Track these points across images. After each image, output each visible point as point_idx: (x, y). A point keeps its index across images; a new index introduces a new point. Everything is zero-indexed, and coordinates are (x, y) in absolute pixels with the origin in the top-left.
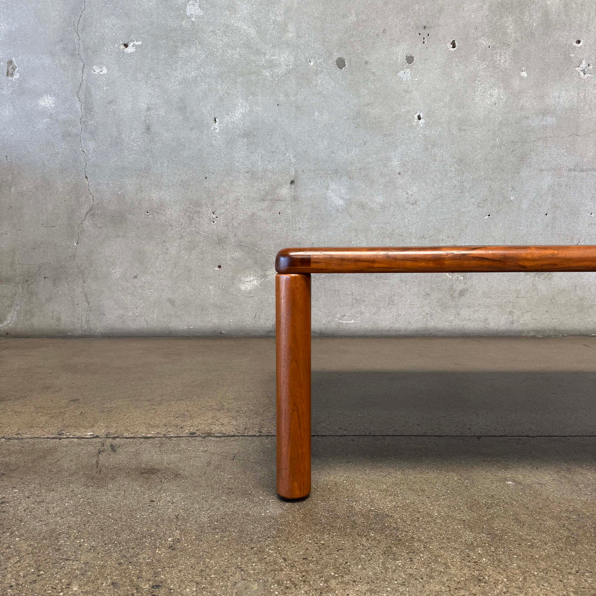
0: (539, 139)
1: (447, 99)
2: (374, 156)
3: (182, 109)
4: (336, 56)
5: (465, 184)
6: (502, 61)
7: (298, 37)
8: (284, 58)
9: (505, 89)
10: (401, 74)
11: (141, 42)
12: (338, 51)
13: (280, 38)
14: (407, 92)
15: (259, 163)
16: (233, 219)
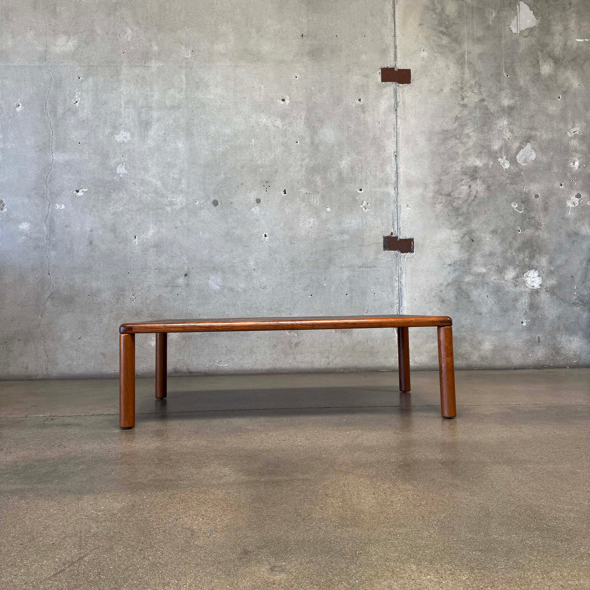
0: (339, 248)
1: (282, 225)
2: (238, 259)
3: (114, 230)
4: (212, 198)
5: (295, 276)
6: (315, 202)
7: (188, 187)
8: (180, 200)
9: (317, 218)
10: (253, 209)
11: (87, 190)
12: (213, 196)
13: (177, 188)
14: (257, 220)
15: (164, 263)
16: (146, 299)
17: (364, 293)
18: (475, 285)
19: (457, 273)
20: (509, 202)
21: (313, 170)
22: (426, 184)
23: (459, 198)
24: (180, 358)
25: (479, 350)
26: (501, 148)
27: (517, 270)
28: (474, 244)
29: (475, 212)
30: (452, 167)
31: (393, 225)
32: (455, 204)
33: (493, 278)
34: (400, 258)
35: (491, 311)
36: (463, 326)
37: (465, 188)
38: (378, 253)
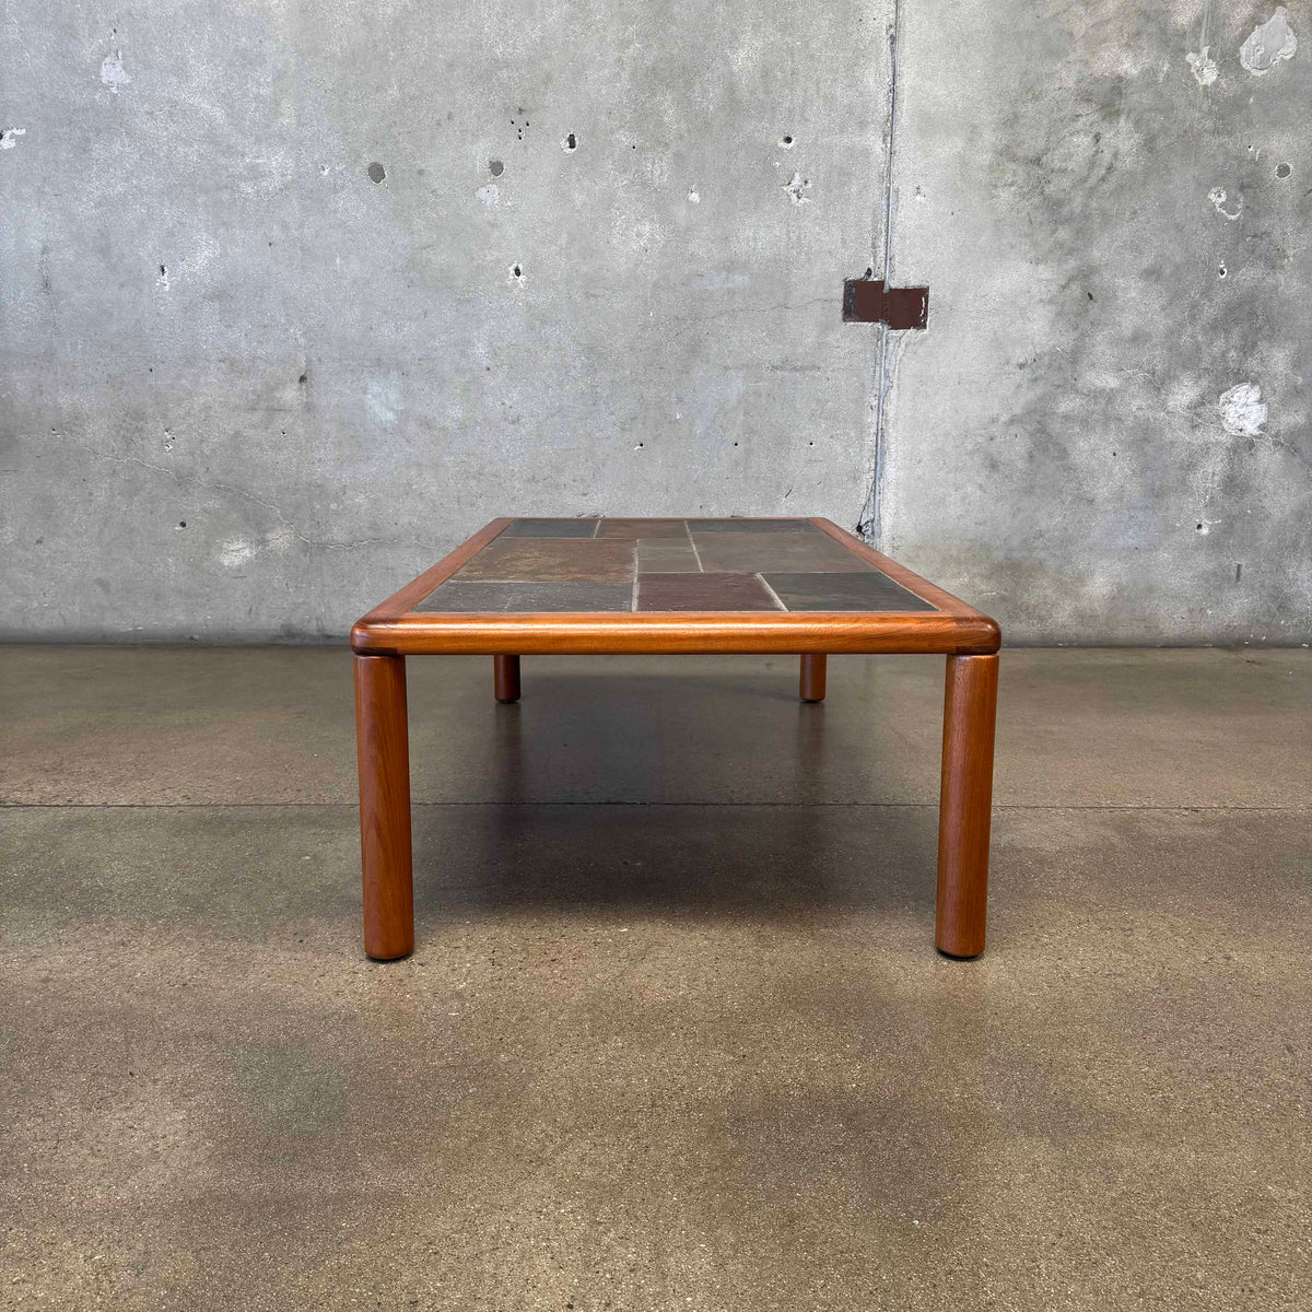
0: (721, 313)
1: (563, 241)
2: (443, 338)
3: (104, 251)
4: (368, 159)
5: (599, 389)
6: (657, 173)
7: (300, 124)
8: (277, 162)
9: (662, 223)
10: (482, 193)
11: (24, 131)
12: (370, 152)
13: (268, 126)
14: (492, 225)
15: (243, 345)
16: (201, 442)
17: (782, 442)
18: (1085, 423)
19: (1039, 390)
20: (1203, 187)
21: (653, 78)
22: (975, 127)
23: (1063, 171)
24: (301, 600)
25: (1077, 597)
26: (1198, 23)
27: (1204, 382)
28: (1094, 308)
29: (1104, 213)
30: (1050, 76)
31: (874, 246)
32: (1050, 189)
33: (1137, 404)
34: (887, 342)
35: (1119, 495)
36: (1040, 535)
37: (1084, 141)
38: (826, 328)
